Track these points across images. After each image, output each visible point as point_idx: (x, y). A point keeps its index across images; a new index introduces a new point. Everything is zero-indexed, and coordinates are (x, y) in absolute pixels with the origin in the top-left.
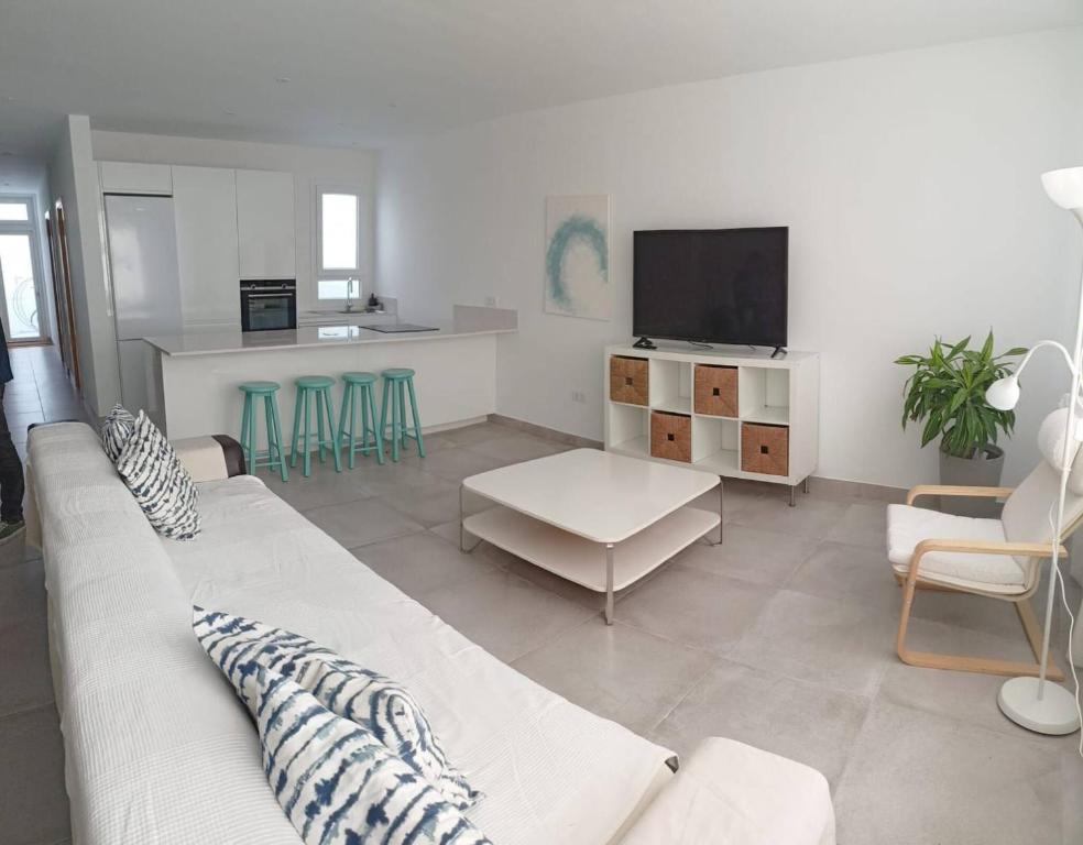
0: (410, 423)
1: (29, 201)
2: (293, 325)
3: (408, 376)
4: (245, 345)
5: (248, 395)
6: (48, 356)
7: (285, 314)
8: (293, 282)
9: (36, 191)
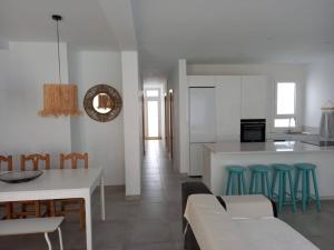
0: (312, 192)
1: (159, 90)
2: (263, 139)
3: (313, 168)
4: (242, 150)
5: (231, 172)
6: (160, 144)
7: (259, 134)
8: (264, 120)
9: (162, 86)
